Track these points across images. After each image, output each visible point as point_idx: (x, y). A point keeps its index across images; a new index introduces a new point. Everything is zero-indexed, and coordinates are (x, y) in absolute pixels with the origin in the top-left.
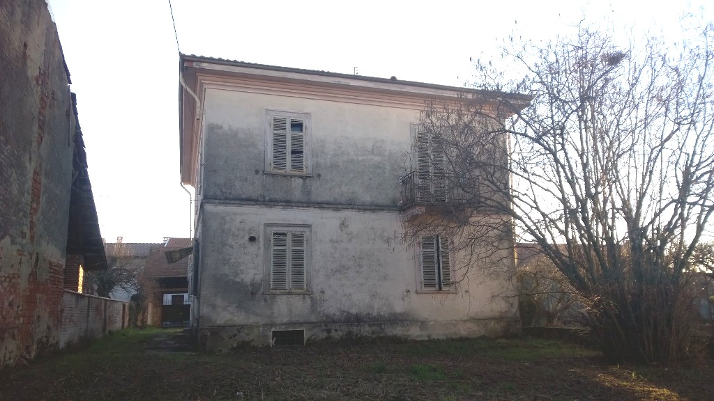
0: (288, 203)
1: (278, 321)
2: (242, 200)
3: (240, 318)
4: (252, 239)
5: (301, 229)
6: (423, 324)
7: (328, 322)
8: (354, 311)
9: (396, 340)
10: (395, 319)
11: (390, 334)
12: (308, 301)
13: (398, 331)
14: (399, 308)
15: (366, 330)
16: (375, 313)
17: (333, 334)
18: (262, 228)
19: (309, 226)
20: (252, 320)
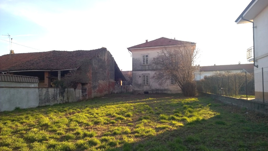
0: (145, 70)
1: (144, 90)
2: (138, 70)
3: (138, 89)
4: (140, 77)
5: (148, 75)
6: (171, 91)
7: (153, 90)
8: (157, 88)
9: (165, 93)
10: (165, 90)
11: (164, 92)
12: (149, 87)
13: (166, 92)
14: (166, 88)
15: (160, 92)
16: (161, 89)
17: (154, 92)
18: (141, 75)
19: (149, 74)
20: (140, 90)
